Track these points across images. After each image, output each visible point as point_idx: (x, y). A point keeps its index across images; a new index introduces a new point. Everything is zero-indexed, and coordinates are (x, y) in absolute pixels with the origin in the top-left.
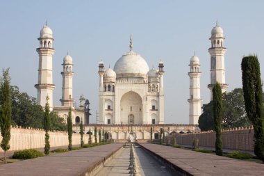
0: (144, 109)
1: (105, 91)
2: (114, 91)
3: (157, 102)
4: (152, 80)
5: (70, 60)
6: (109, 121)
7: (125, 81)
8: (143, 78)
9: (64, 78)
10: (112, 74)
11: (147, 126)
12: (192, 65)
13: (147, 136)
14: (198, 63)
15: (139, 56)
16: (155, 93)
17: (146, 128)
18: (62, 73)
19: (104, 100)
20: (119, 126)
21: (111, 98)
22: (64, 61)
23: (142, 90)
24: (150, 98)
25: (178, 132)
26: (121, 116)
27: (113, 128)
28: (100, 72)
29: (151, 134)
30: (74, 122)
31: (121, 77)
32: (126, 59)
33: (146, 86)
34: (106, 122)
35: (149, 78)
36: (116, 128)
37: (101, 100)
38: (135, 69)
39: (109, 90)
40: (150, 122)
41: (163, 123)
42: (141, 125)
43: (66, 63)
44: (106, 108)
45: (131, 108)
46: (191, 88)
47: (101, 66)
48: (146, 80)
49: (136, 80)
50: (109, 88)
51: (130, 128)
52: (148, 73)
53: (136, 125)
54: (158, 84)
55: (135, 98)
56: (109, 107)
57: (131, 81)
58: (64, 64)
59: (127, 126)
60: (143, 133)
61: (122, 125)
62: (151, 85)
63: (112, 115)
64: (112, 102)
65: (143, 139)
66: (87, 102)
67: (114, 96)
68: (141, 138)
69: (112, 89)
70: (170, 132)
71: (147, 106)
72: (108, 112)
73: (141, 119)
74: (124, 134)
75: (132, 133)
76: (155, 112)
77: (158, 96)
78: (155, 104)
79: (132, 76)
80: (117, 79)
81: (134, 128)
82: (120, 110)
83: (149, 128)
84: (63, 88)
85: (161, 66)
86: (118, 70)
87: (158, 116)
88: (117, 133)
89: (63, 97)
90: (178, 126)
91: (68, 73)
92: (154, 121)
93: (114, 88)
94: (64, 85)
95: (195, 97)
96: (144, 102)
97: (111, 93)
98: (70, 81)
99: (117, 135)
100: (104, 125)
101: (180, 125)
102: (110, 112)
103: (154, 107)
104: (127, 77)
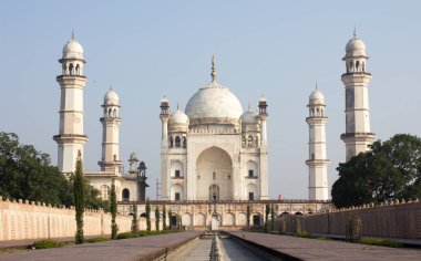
0: (235, 176)
1: (171, 146)
2: (185, 147)
3: (257, 164)
4: (248, 129)
5: (114, 98)
6: (177, 195)
7: (203, 130)
8: (233, 125)
9: (105, 127)
10: (182, 119)
11: (241, 203)
12: (312, 105)
13: (241, 219)
14: (322, 102)
15: (226, 90)
16: (253, 150)
17: (239, 207)
18: (102, 120)
19: (169, 162)
20: (194, 203)
21: (180, 158)
22: (106, 100)
23: (232, 145)
24: (245, 158)
25: (293, 213)
26: (197, 189)
27: (184, 207)
28: (163, 116)
29: (248, 217)
30: (119, 197)
31: (197, 123)
32: (206, 95)
33: (239, 138)
34: (173, 198)
35: (244, 125)
36: (190, 207)
37: (164, 162)
38: (219, 112)
39: (178, 146)
40: (245, 197)
41: (266, 199)
42: (230, 201)
43: (109, 103)
44: (173, 175)
45: (214, 174)
46: (312, 143)
47: (165, 106)
48: (238, 127)
49: (221, 129)
50: (178, 141)
51: (213, 206)
52: (242, 117)
53: (223, 203)
54: (258, 135)
55: (220, 158)
56: (177, 173)
57: (213, 130)
58: (105, 106)
59: (207, 203)
60: (234, 216)
61: (198, 203)
62: (247, 136)
63: (183, 187)
64: (183, 164)
65: (234, 225)
66: (142, 166)
67: (186, 154)
68: (231, 223)
69: (182, 143)
70: (280, 213)
71: (241, 171)
72: (176, 181)
73: (231, 192)
74: (201, 217)
75: (215, 215)
76: (253, 181)
77: (258, 154)
78: (253, 168)
79: (215, 122)
80: (190, 127)
81: (219, 206)
82: (195, 177)
83: (245, 207)
84: (104, 144)
85: (263, 105)
86: (192, 113)
87: (258, 187)
88: (192, 216)
89: (103, 159)
90: (292, 202)
91: (112, 119)
92: (251, 195)
93: (185, 141)
94: (104, 139)
95: (317, 157)
96: (235, 165)
97: (181, 150)
98: (114, 132)
99: (191, 219)
100: (170, 203)
101: (296, 202)
102: (180, 181)
103: (251, 172)
104: (208, 125)
